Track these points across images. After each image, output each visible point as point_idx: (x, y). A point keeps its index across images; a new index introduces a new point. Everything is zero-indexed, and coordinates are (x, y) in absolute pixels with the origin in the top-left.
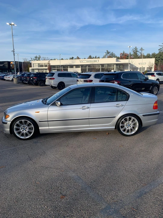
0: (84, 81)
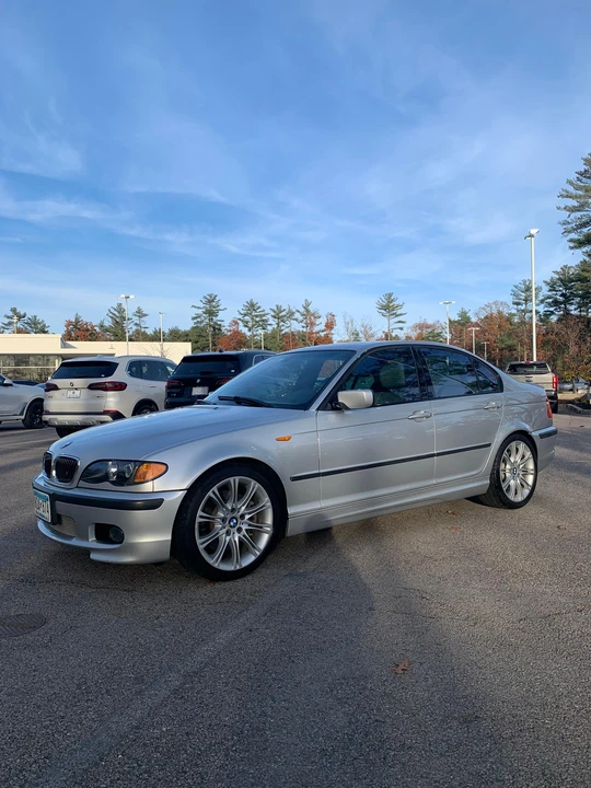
0: (91, 387)
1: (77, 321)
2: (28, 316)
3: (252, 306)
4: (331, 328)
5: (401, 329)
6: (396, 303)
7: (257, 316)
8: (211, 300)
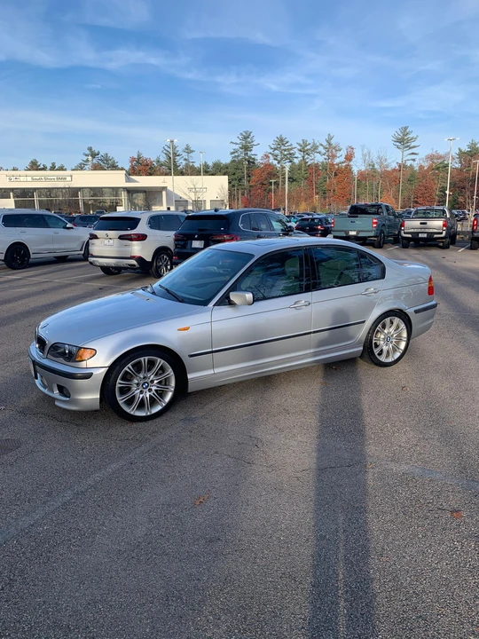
0: (121, 238)
1: (139, 158)
2: (101, 153)
3: (281, 141)
4: (350, 160)
5: (414, 160)
6: (411, 136)
7: (285, 150)
8: (246, 137)
